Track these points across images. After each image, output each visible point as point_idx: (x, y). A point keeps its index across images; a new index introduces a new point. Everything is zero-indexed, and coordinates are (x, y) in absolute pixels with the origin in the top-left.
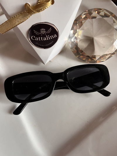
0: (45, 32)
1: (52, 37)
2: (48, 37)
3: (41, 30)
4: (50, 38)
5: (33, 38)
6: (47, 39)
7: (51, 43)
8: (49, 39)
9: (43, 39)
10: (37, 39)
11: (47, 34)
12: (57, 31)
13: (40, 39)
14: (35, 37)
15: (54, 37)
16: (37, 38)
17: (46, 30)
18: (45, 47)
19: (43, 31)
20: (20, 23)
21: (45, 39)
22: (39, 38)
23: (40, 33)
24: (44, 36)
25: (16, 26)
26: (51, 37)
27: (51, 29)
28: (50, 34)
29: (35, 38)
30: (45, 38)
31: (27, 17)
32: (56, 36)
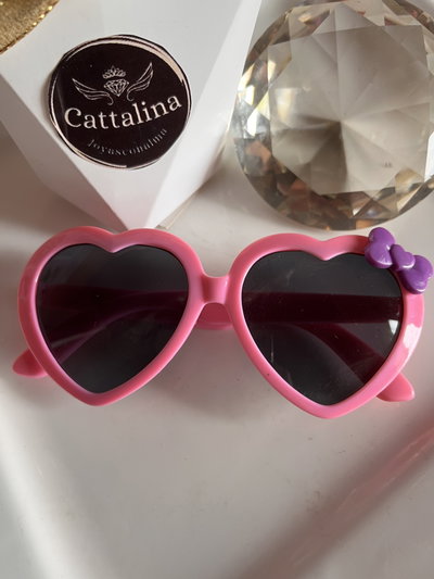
0: (128, 87)
1: (159, 109)
2: (140, 108)
3: (106, 77)
4: (151, 113)
5: (72, 116)
6: (135, 119)
7: (156, 139)
8: (149, 119)
9: (118, 120)
10: (90, 124)
11: (138, 97)
12: (181, 78)
13: (108, 121)
14: (79, 114)
15: (167, 106)
16: (90, 119)
17: (131, 78)
18: (133, 161)
19: (116, 82)
20: (5, 49)
21: (128, 121)
22: (101, 116)
23: (104, 94)
24: (122, 105)
26: (154, 107)
27: (153, 67)
28: (151, 96)
29: (81, 120)
30: (127, 116)
31: (37, 11)
32: (179, 105)
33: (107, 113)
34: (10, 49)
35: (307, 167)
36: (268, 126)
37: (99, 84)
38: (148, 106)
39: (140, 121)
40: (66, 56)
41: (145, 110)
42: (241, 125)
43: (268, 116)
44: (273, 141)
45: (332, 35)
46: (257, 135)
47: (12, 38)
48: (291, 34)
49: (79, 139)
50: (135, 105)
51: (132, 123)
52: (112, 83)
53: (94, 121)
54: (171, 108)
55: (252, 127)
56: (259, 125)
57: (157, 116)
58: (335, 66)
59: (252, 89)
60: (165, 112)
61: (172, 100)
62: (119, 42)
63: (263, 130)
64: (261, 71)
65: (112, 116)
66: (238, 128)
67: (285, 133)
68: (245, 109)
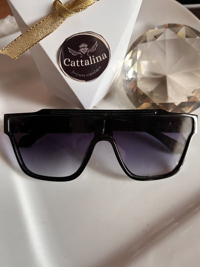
0: (88, 50)
1: (99, 58)
2: (92, 58)
3: (80, 47)
4: (96, 60)
5: (67, 62)
6: (90, 63)
7: (97, 70)
8: (95, 62)
9: (84, 63)
10: (73, 65)
11: (91, 54)
12: (107, 47)
13: (80, 63)
14: (69, 61)
15: (102, 57)
16: (73, 62)
17: (89, 47)
18: (87, 79)
19: (84, 48)
20: (46, 36)
21: (87, 63)
22: (77, 61)
23: (79, 53)
24: (85, 57)
25: (39, 41)
26: (97, 58)
27: (98, 43)
28: (95, 54)
29: (70, 63)
30: (87, 61)
32: (106, 57)
33: (79, 60)
34: (47, 36)
35: (152, 92)
36: (136, 75)
37: (78, 49)
38: (95, 57)
39: (92, 63)
40: (67, 39)
41: (94, 59)
42: (126, 74)
43: (136, 71)
44: (138, 82)
45: (164, 41)
46: (132, 79)
47: (48, 32)
48: (147, 40)
49: (68, 70)
50: (90, 57)
51: (88, 64)
52: (82, 49)
53: (74, 64)
54: (103, 58)
55: (130, 75)
56: (133, 74)
57: (98, 61)
58: (165, 53)
59: (131, 60)
60: (101, 60)
61: (104, 55)
62: (86, 34)
63: (134, 77)
64: (135, 54)
65: (81, 61)
66: (124, 75)
67: (143, 78)
68: (127, 68)
